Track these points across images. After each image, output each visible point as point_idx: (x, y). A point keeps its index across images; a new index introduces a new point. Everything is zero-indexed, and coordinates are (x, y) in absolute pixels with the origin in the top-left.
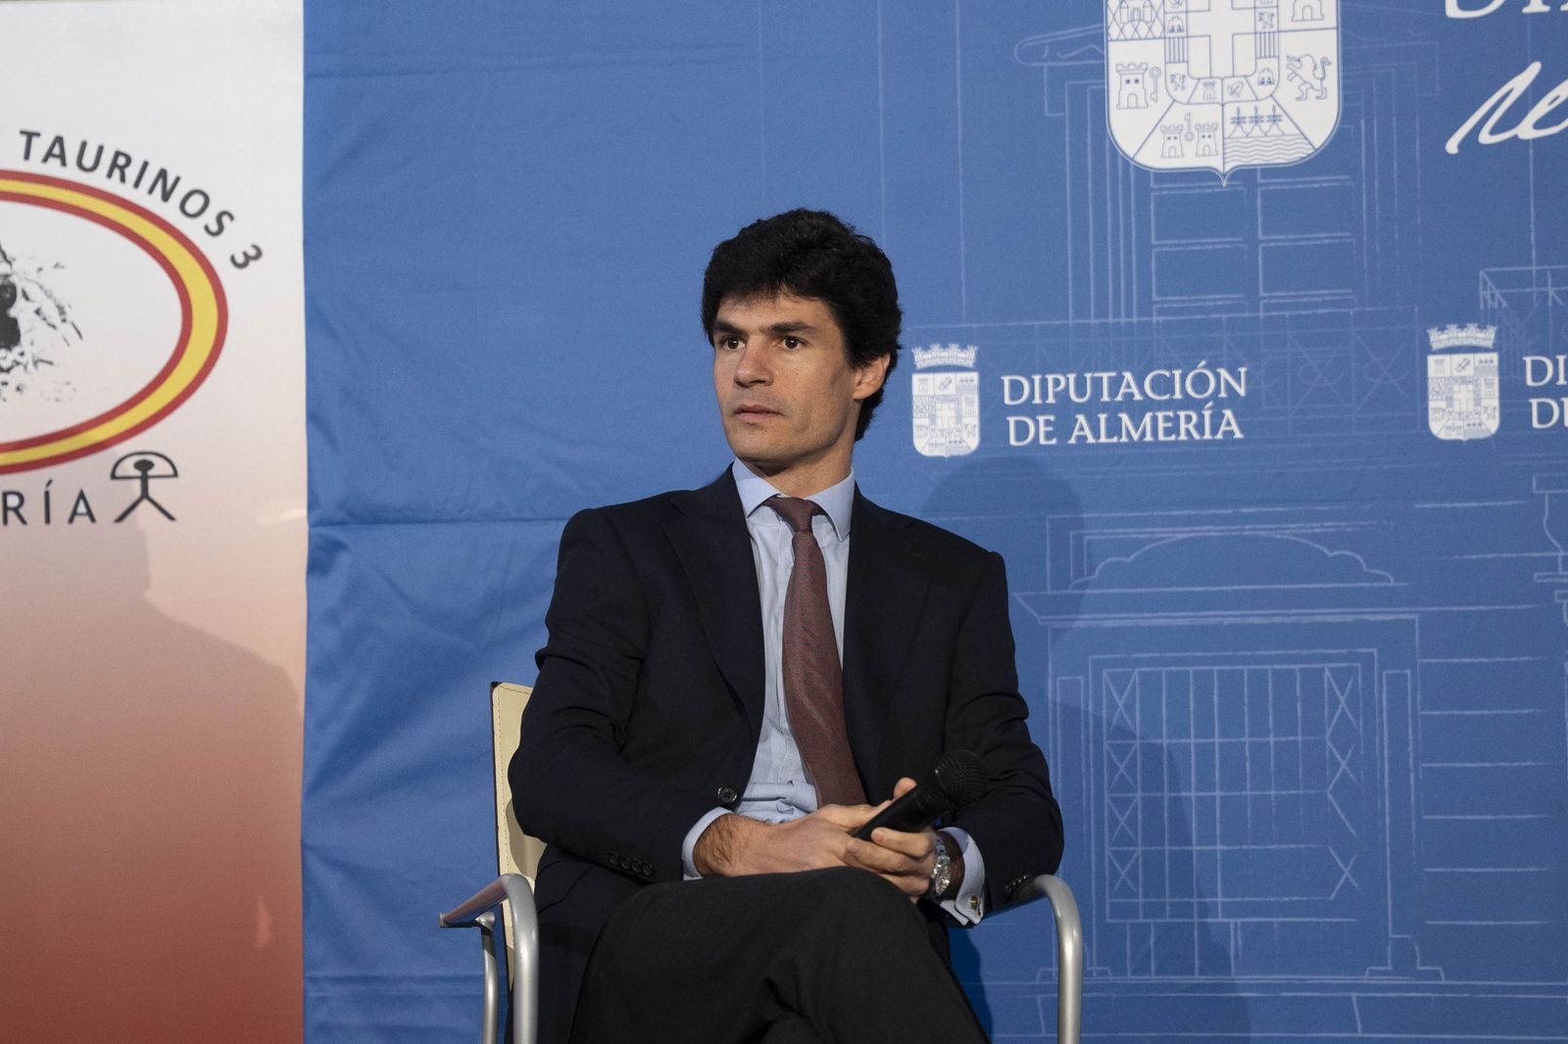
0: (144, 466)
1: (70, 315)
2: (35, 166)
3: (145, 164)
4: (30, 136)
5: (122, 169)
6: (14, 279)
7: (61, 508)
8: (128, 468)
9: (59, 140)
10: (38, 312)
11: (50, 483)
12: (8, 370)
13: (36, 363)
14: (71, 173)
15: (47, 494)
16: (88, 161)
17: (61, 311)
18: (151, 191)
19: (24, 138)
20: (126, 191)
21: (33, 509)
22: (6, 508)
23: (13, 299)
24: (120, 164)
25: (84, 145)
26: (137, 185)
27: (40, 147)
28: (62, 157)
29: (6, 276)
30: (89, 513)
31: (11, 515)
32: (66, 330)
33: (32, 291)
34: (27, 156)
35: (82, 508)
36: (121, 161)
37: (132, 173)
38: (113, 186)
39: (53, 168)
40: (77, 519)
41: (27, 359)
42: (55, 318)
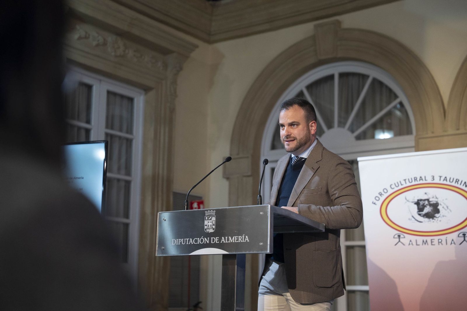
0: (464, 235)
1: (449, 208)
2: (442, 182)
3: (462, 181)
4: (440, 177)
5: (458, 182)
6: (438, 202)
7: (449, 242)
8: (461, 235)
9: (446, 177)
10: (443, 207)
11: (447, 238)
12: (438, 218)
13: (443, 216)
14: (448, 183)
15: (446, 240)
16: (451, 180)
17: (447, 207)
18: (463, 185)
19: (439, 178)
20: (458, 186)
21: (444, 242)
22: (439, 242)
23: (438, 205)
24: (457, 181)
25: (450, 178)
26: (461, 184)
27: (442, 179)
28: (446, 180)
29: (437, 201)
30: (454, 243)
31: (440, 243)
32: (448, 210)
33: (442, 203)
34: (440, 180)
35: (453, 242)
36: (457, 180)
37: (459, 182)
38: (456, 185)
39: (445, 182)
40: (452, 244)
41: (441, 216)
42: (446, 208)
